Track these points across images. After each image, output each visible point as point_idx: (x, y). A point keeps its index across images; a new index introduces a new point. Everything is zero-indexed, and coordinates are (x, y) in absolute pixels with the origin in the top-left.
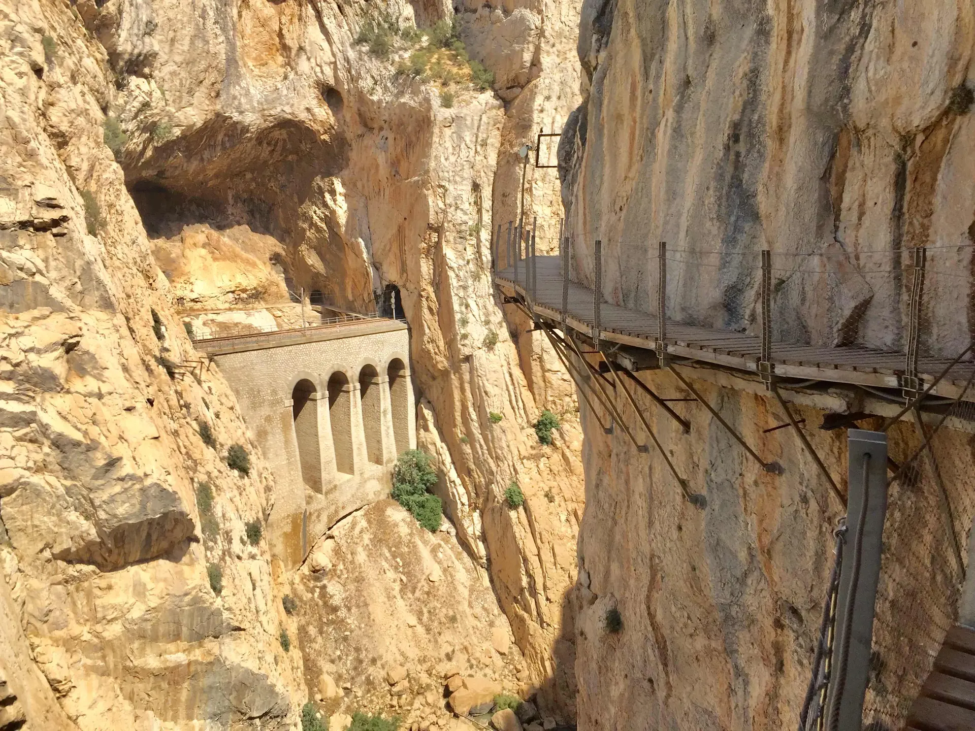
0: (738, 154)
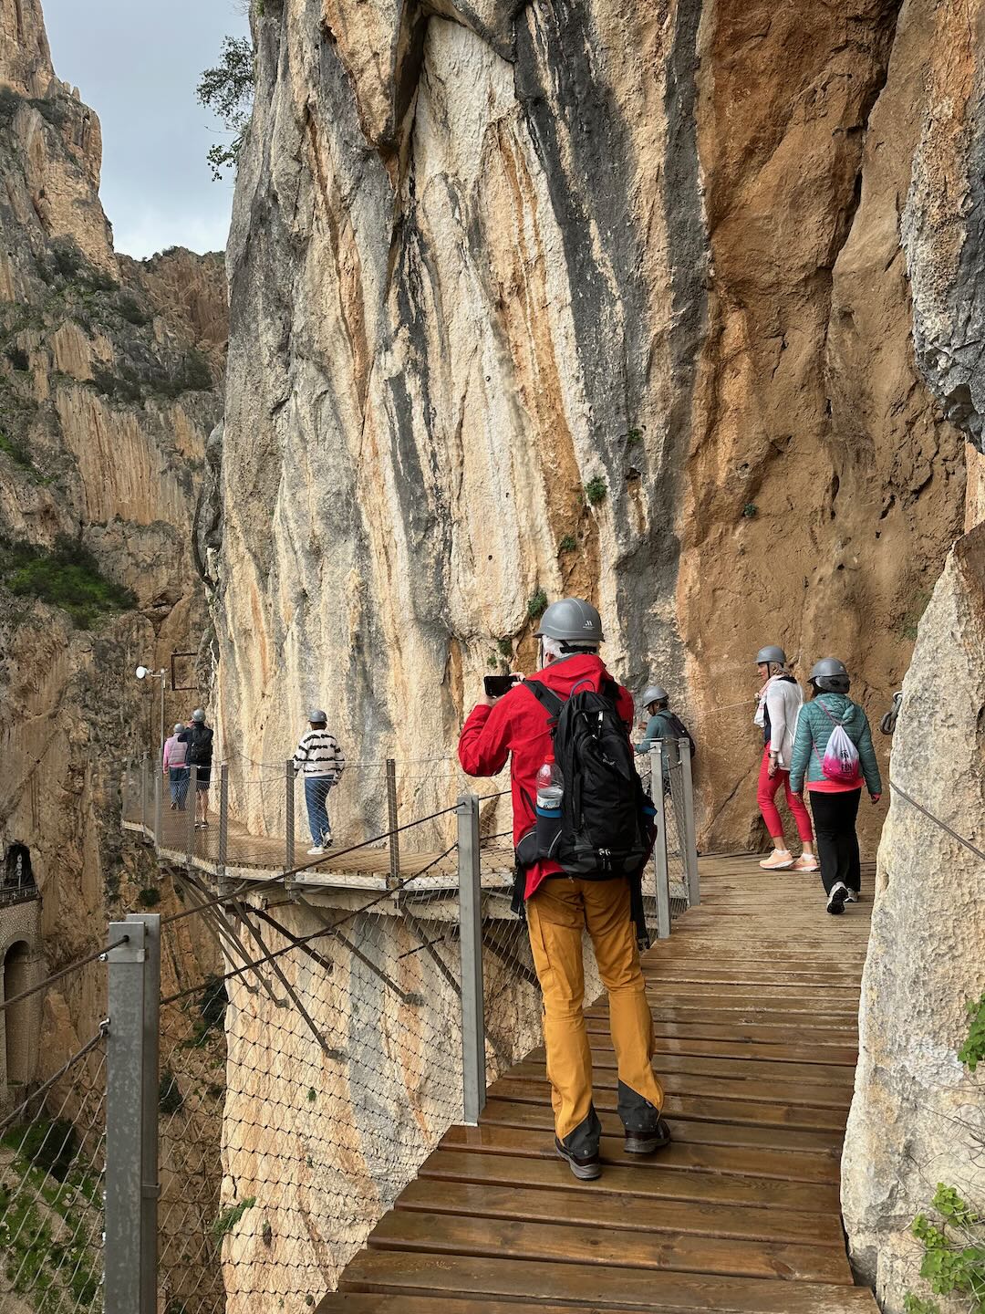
0: (364, 664)
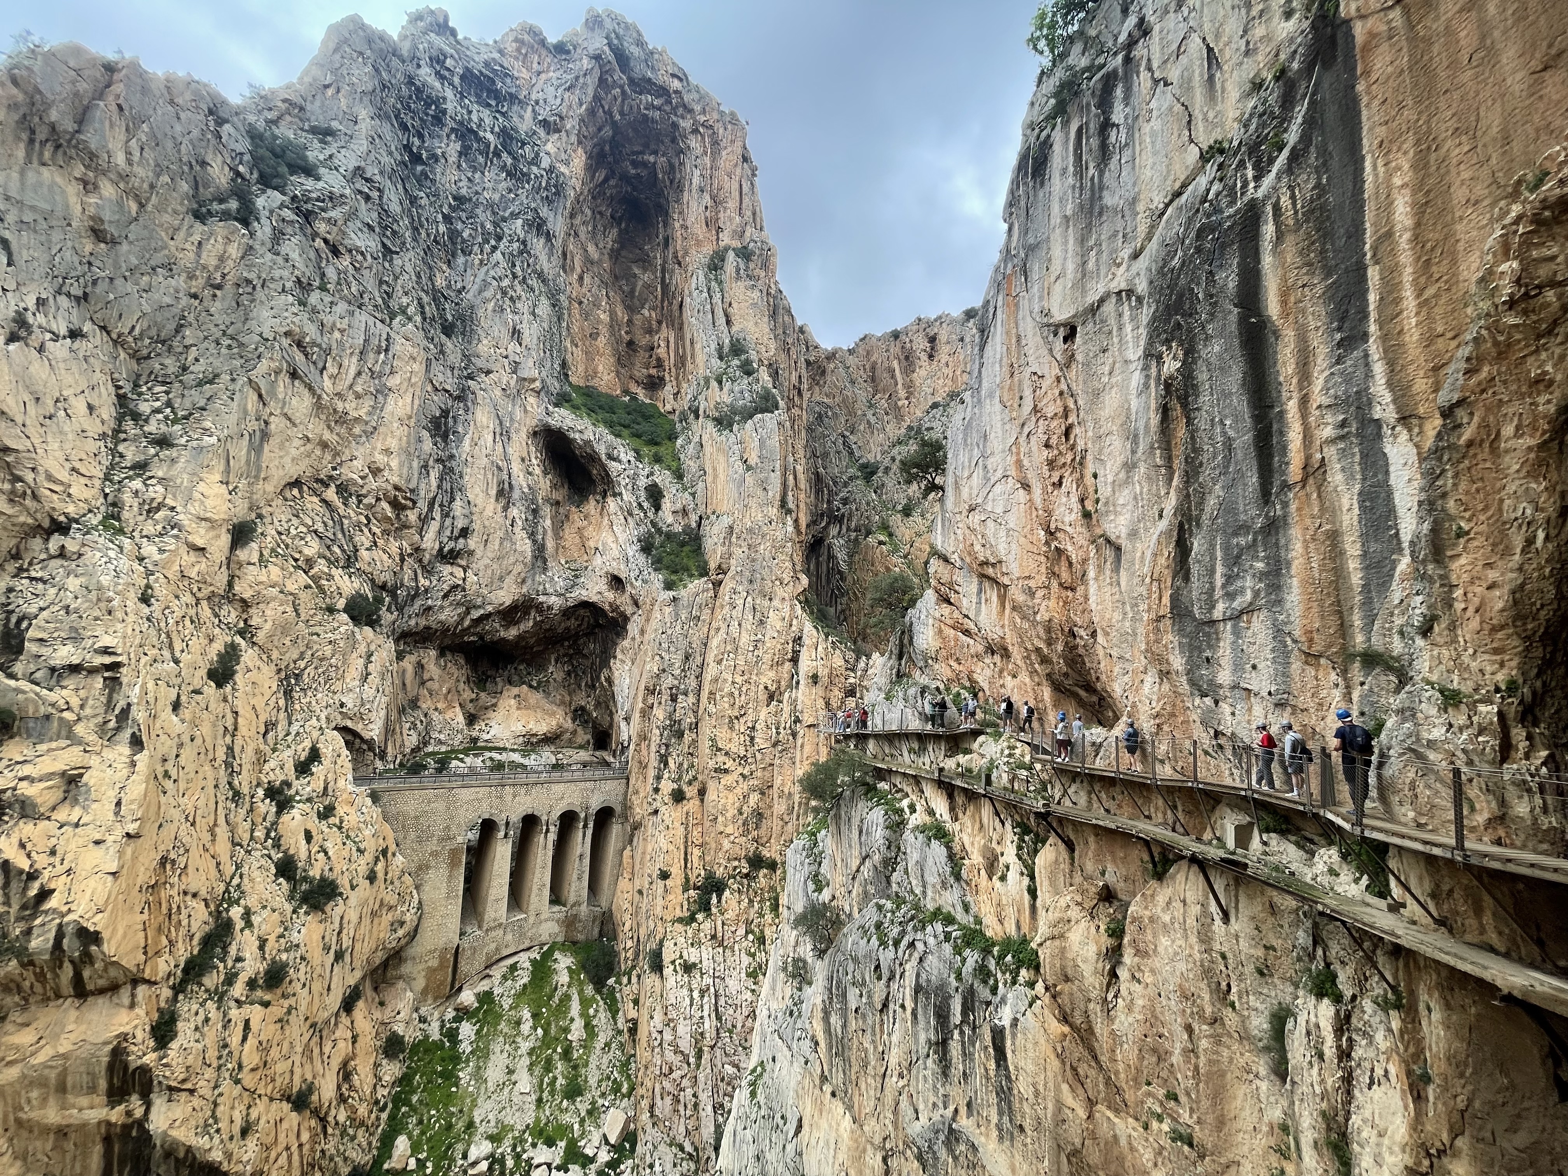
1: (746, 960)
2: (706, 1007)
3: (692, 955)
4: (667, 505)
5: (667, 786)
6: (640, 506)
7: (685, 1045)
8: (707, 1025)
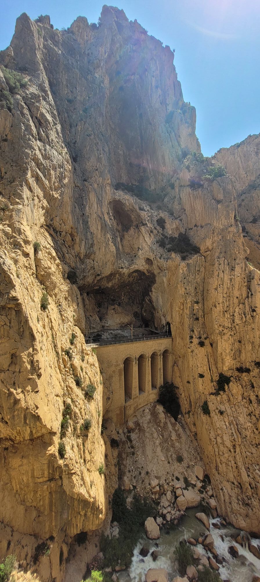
1: (245, 410)
2: (233, 429)
3: (223, 408)
4: (168, 226)
5: (196, 341)
6: (155, 228)
7: (228, 444)
8: (235, 436)
